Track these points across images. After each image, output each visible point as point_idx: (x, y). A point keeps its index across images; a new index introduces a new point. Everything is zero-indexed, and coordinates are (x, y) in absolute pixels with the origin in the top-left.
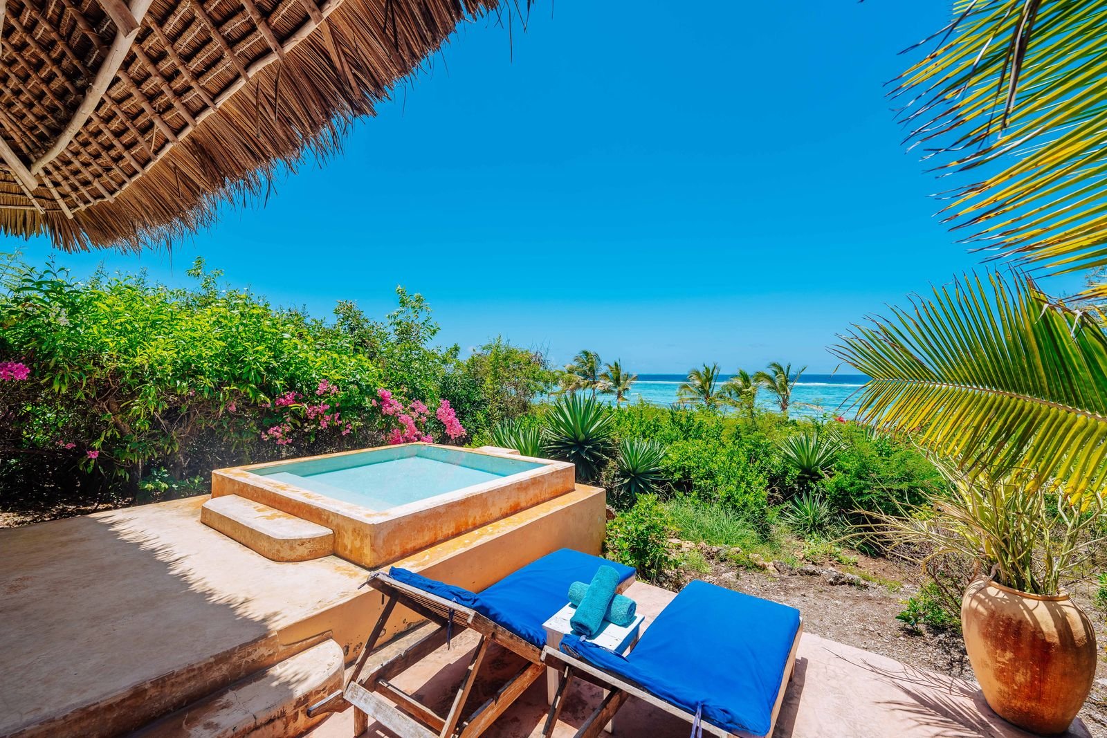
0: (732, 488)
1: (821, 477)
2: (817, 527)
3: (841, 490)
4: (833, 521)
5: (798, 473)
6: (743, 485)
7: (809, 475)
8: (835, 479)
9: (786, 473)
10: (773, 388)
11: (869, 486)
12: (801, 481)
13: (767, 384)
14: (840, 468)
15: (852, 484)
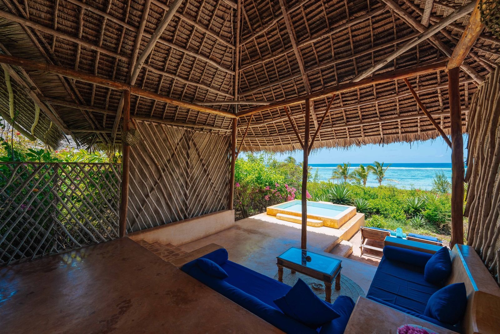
0: (394, 214)
1: (421, 211)
2: (421, 226)
3: (429, 215)
4: (426, 224)
5: (413, 210)
6: (398, 213)
7: (417, 211)
8: (426, 212)
9: (409, 210)
10: (376, 173)
11: (438, 214)
12: (414, 212)
13: (372, 171)
14: (427, 209)
15: (433, 213)
